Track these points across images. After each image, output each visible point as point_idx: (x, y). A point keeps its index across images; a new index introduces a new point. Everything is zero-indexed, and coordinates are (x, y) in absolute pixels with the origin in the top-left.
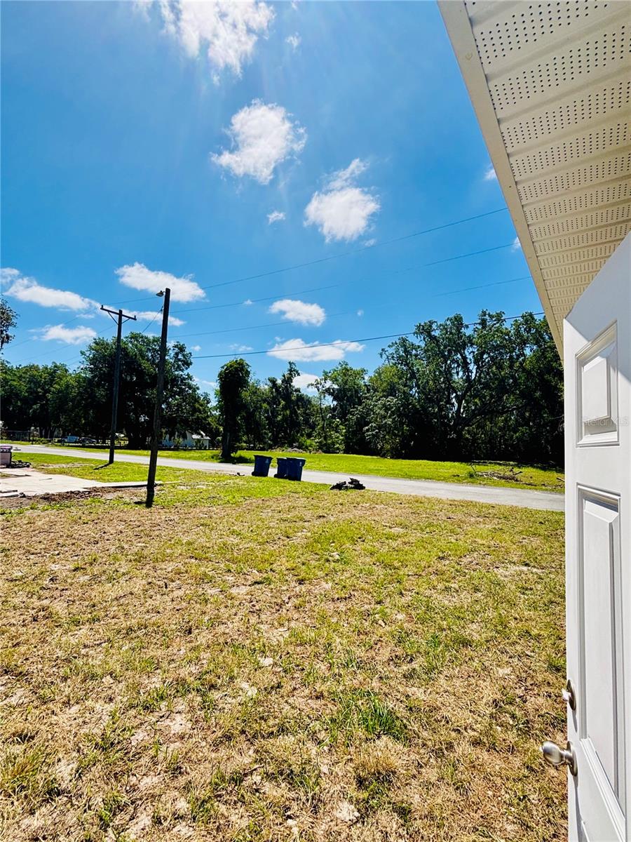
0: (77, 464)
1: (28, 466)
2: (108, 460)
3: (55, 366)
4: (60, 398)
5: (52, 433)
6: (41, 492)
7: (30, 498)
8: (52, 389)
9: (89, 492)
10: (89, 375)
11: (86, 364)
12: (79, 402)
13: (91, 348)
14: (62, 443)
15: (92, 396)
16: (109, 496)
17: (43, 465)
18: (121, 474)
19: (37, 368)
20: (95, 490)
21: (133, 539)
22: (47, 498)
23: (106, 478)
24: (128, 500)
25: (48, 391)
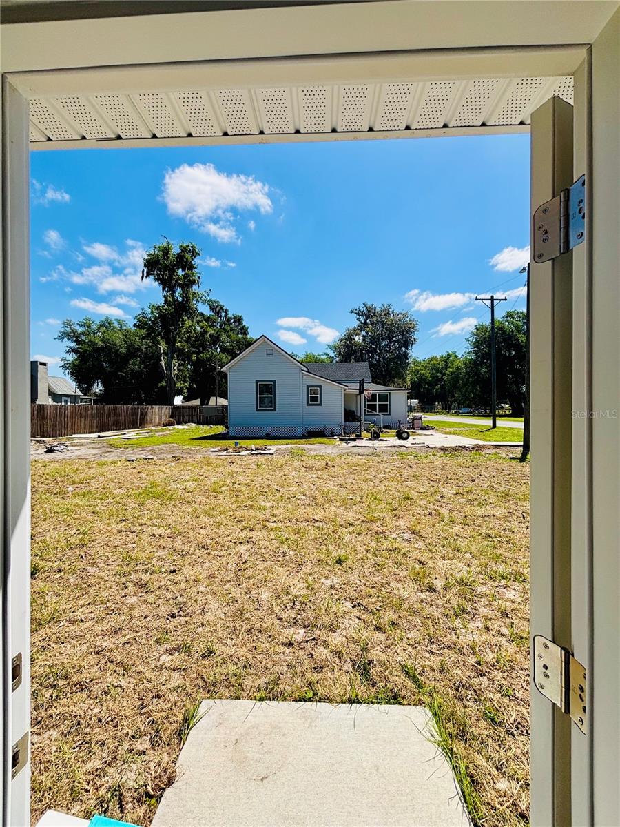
0: (467, 428)
1: (433, 429)
2: (492, 425)
3: (448, 355)
4: (453, 379)
5: (450, 406)
6: (439, 445)
7: (432, 448)
8: (447, 372)
9: (473, 448)
10: (474, 357)
11: (471, 348)
12: (468, 380)
13: (473, 334)
14: (457, 413)
15: (478, 374)
16: (489, 452)
17: (443, 428)
18: (502, 436)
19: (435, 358)
20: (478, 446)
21: (503, 482)
22: (443, 449)
23: (489, 438)
24: (504, 456)
25: (444, 374)
